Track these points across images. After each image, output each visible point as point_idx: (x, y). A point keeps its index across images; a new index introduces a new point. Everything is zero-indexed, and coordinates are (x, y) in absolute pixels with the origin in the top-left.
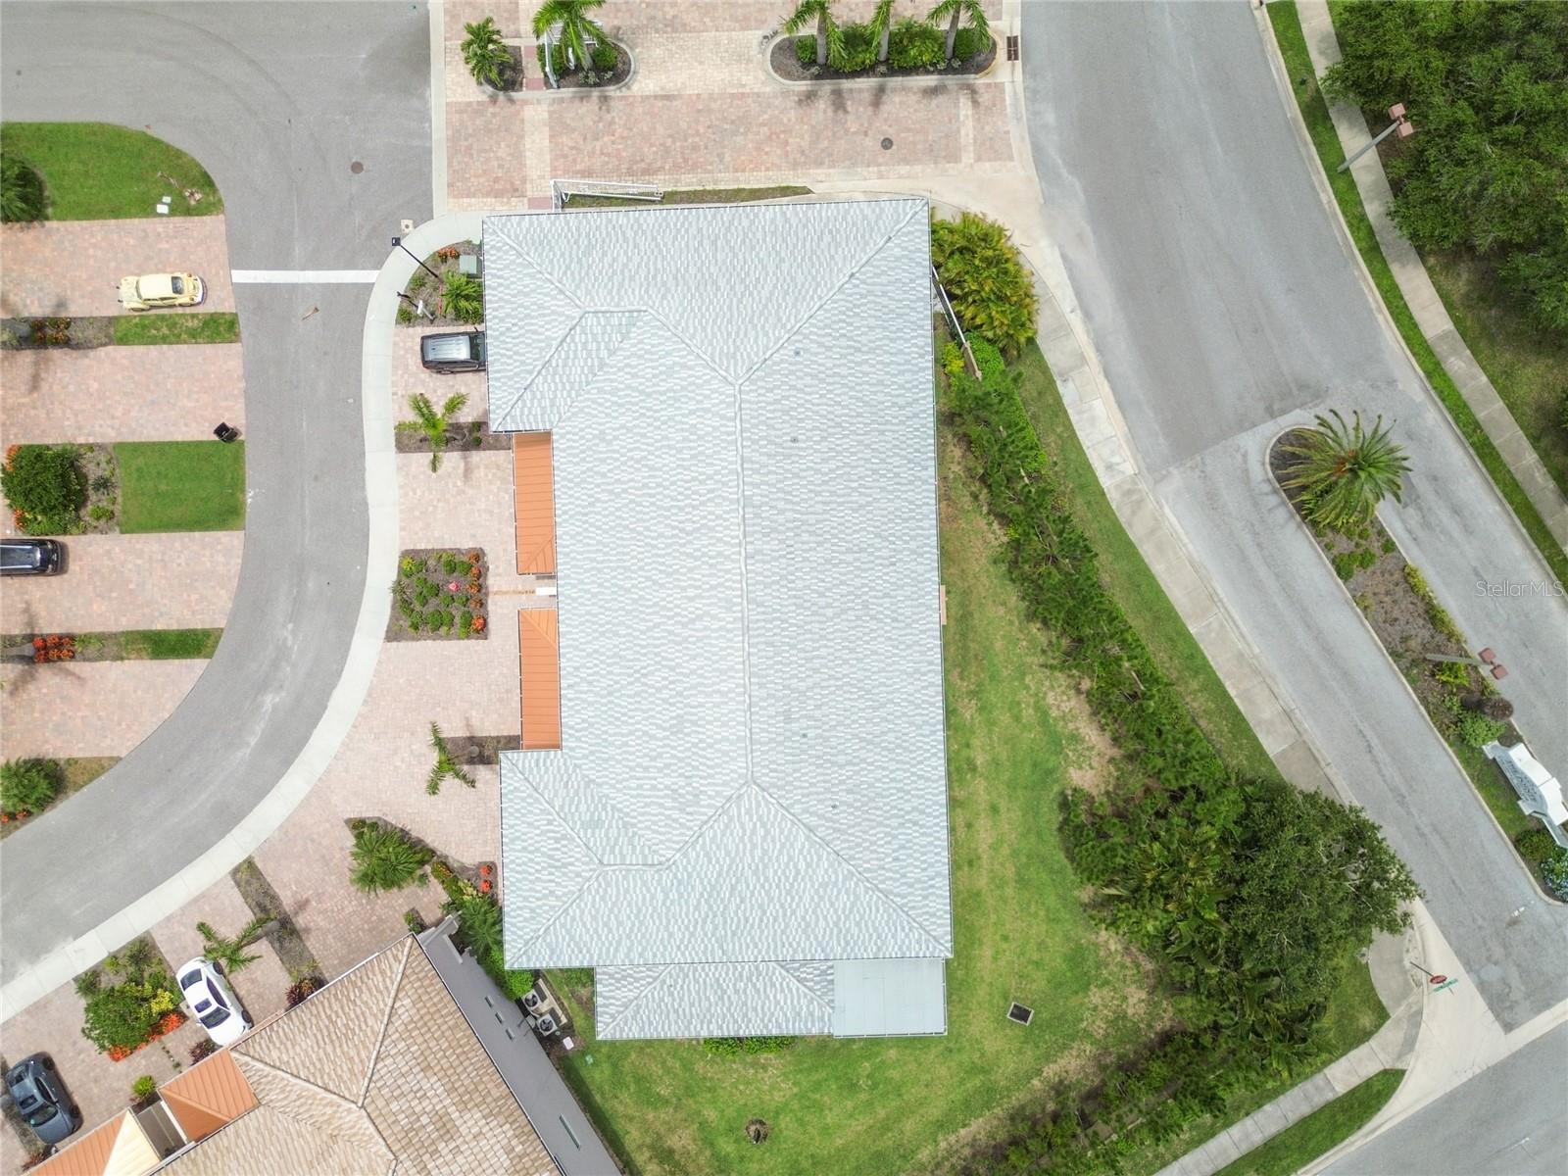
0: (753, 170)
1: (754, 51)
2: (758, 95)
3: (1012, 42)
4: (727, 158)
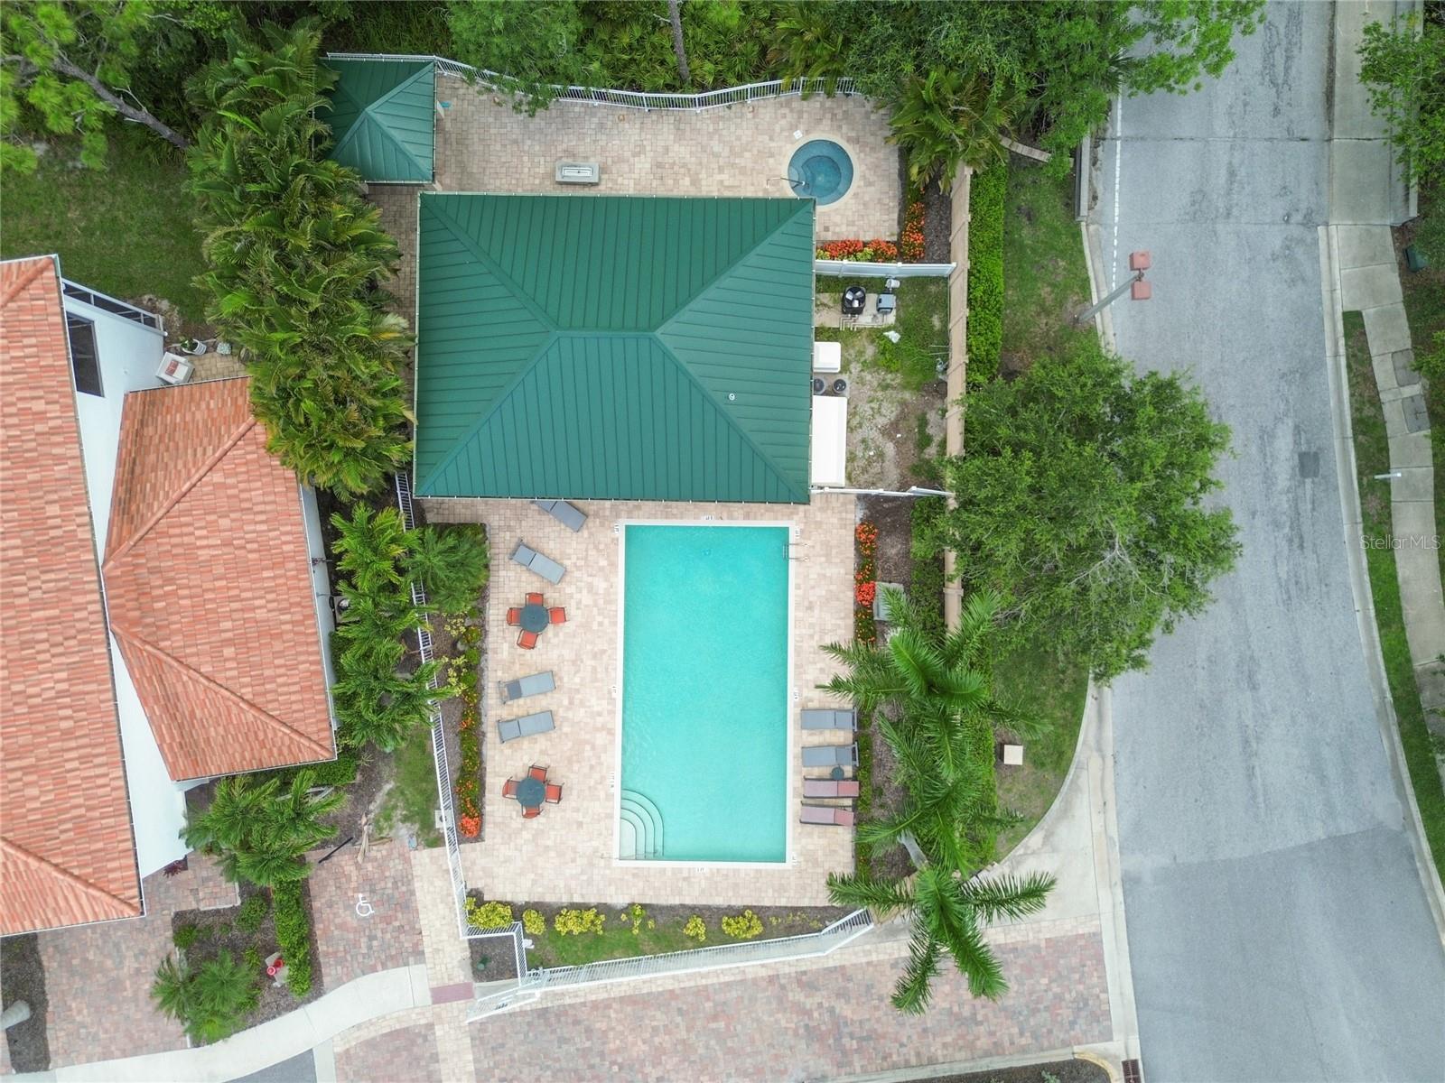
3: (1130, 1069)
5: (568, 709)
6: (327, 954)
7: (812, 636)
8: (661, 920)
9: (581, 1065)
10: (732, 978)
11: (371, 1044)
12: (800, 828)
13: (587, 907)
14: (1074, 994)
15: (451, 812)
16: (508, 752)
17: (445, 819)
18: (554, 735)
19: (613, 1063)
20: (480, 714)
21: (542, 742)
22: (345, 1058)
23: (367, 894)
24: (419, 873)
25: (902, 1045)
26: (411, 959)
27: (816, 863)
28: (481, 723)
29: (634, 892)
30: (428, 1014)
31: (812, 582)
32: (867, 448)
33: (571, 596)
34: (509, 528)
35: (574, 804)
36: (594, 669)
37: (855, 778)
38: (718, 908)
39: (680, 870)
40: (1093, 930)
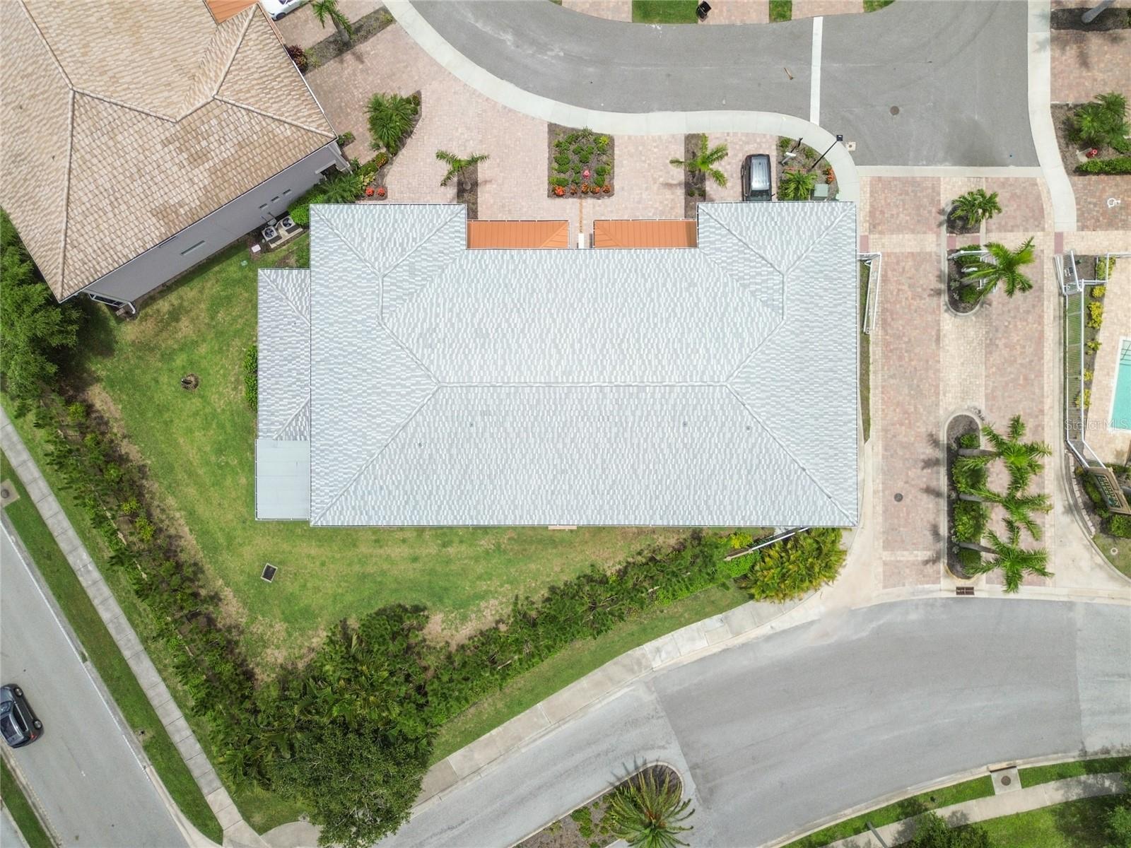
0: (883, 399)
1: (969, 403)
2: (937, 405)
3: (970, 591)
4: (892, 381)
6: (1090, 180)
10: (1045, 390)
11: (1038, 198)
12: (1130, 437)
22: (1034, 184)
23: (1120, 205)
24: (1127, 233)
26: (1080, 224)
27: (1108, 443)
29: (1105, 346)
30: (1050, 229)
38: (1091, 388)
39: (1113, 371)
40: (1047, 582)
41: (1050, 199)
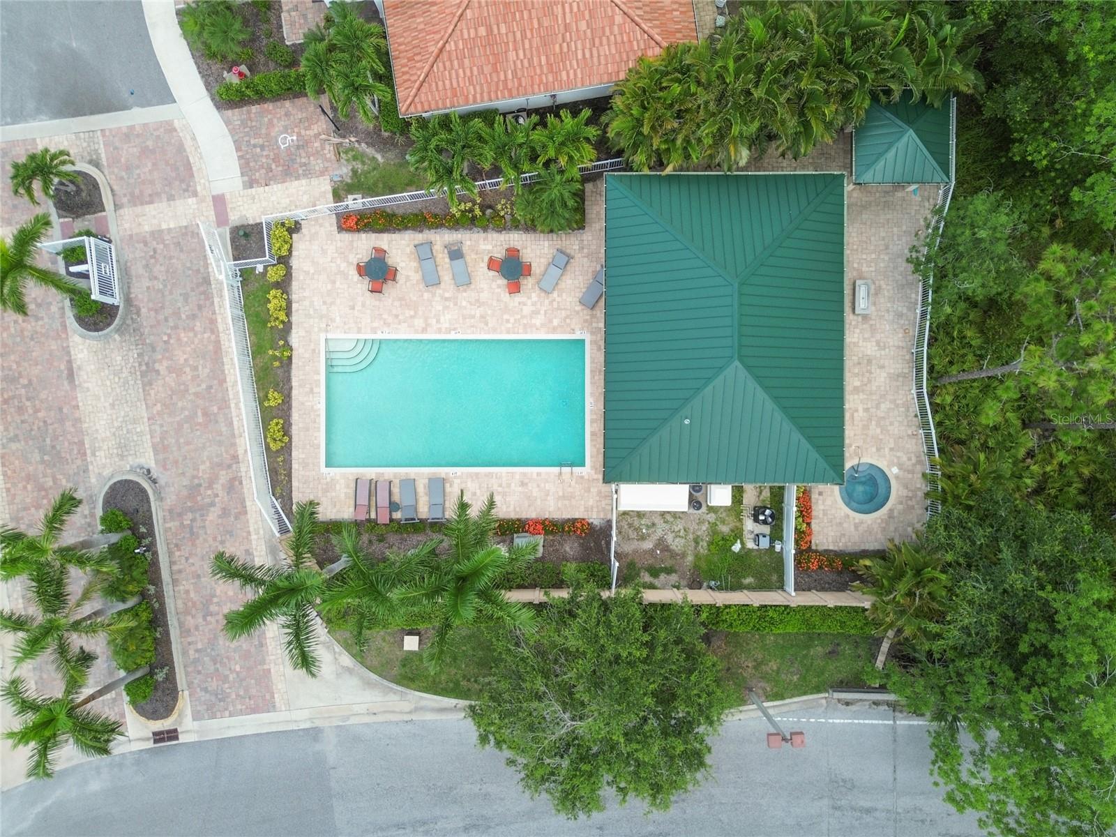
5: (442, 297)
6: (249, 112)
7: (500, 486)
8: (280, 372)
9: (168, 311)
10: (236, 427)
11: (181, 148)
12: (352, 478)
13: (288, 314)
14: (228, 691)
15: (360, 207)
16: (408, 250)
17: (355, 202)
18: (422, 286)
19: (169, 336)
20: (437, 228)
21: (415, 277)
22: (170, 128)
23: (296, 143)
24: (313, 183)
25: (187, 559)
26: (246, 178)
27: (326, 491)
28: (429, 229)
29: (301, 351)
30: (204, 193)
31: (542, 485)
32: (648, 527)
33: (529, 298)
34: (582, 249)
35: (368, 302)
36: (473, 317)
37: (391, 520)
38: (289, 416)
39: (318, 386)
40: (277, 705)
41: (197, 148)
